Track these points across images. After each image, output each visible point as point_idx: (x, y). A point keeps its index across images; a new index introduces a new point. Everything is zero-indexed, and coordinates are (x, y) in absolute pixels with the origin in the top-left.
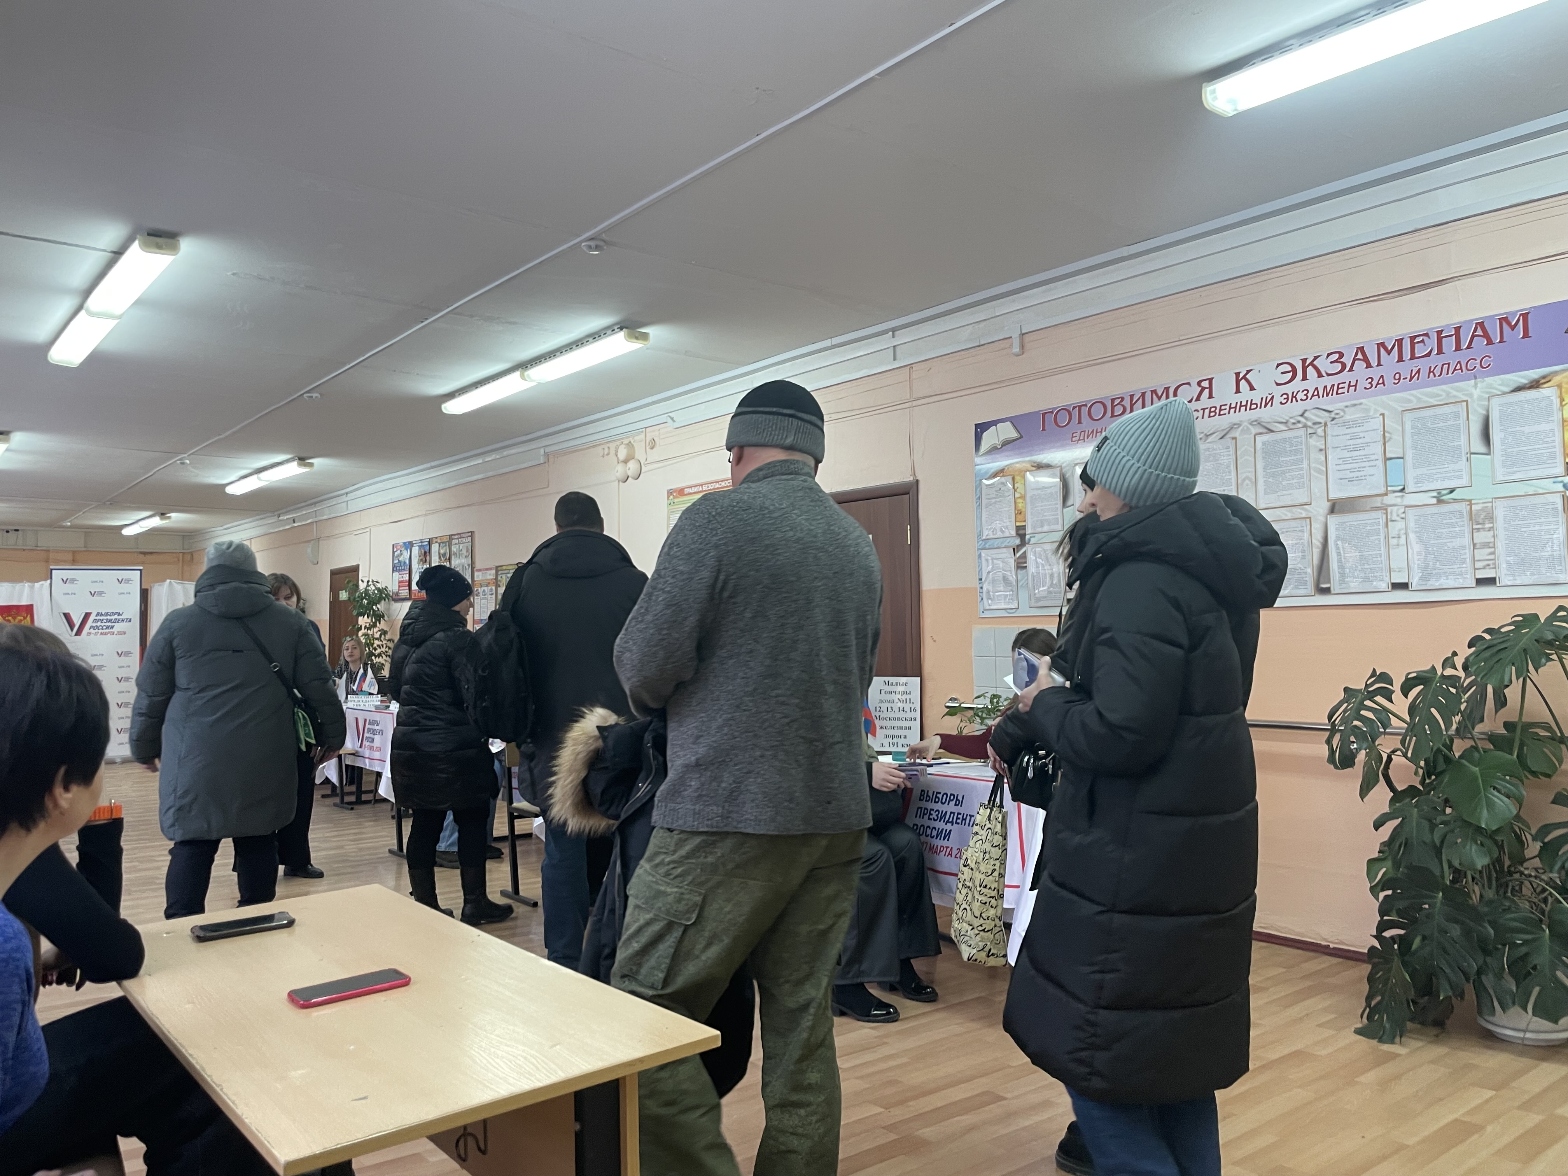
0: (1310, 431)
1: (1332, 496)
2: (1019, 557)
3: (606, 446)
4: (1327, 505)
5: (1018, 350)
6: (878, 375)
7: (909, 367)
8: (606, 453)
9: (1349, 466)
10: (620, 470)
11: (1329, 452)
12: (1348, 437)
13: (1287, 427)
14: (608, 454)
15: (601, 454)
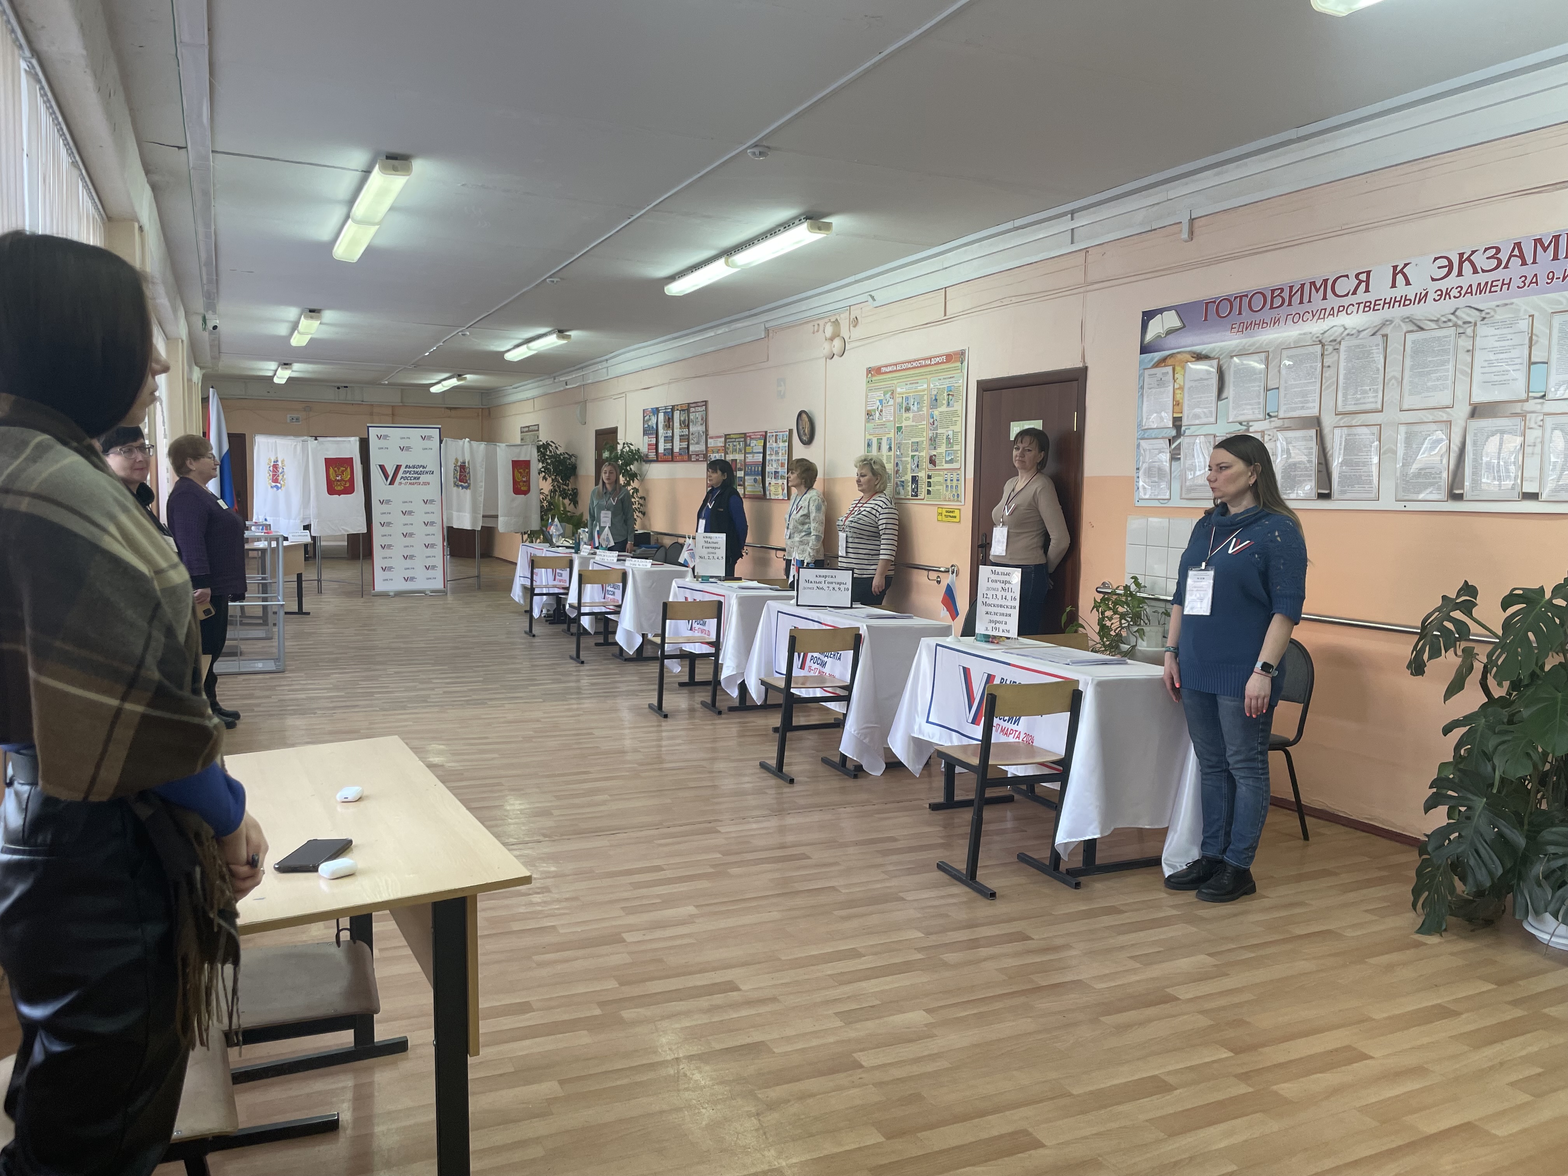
0: (1461, 331)
1: (1476, 399)
2: (1175, 448)
3: (816, 323)
4: (1467, 409)
5: (1187, 236)
6: (1056, 259)
7: (1085, 251)
8: (816, 330)
9: (1494, 369)
10: (826, 348)
11: (1477, 353)
12: (1496, 338)
13: (1438, 325)
14: (818, 331)
15: (812, 331)
